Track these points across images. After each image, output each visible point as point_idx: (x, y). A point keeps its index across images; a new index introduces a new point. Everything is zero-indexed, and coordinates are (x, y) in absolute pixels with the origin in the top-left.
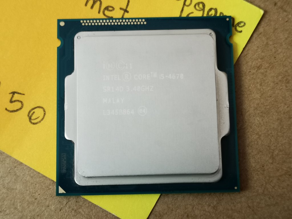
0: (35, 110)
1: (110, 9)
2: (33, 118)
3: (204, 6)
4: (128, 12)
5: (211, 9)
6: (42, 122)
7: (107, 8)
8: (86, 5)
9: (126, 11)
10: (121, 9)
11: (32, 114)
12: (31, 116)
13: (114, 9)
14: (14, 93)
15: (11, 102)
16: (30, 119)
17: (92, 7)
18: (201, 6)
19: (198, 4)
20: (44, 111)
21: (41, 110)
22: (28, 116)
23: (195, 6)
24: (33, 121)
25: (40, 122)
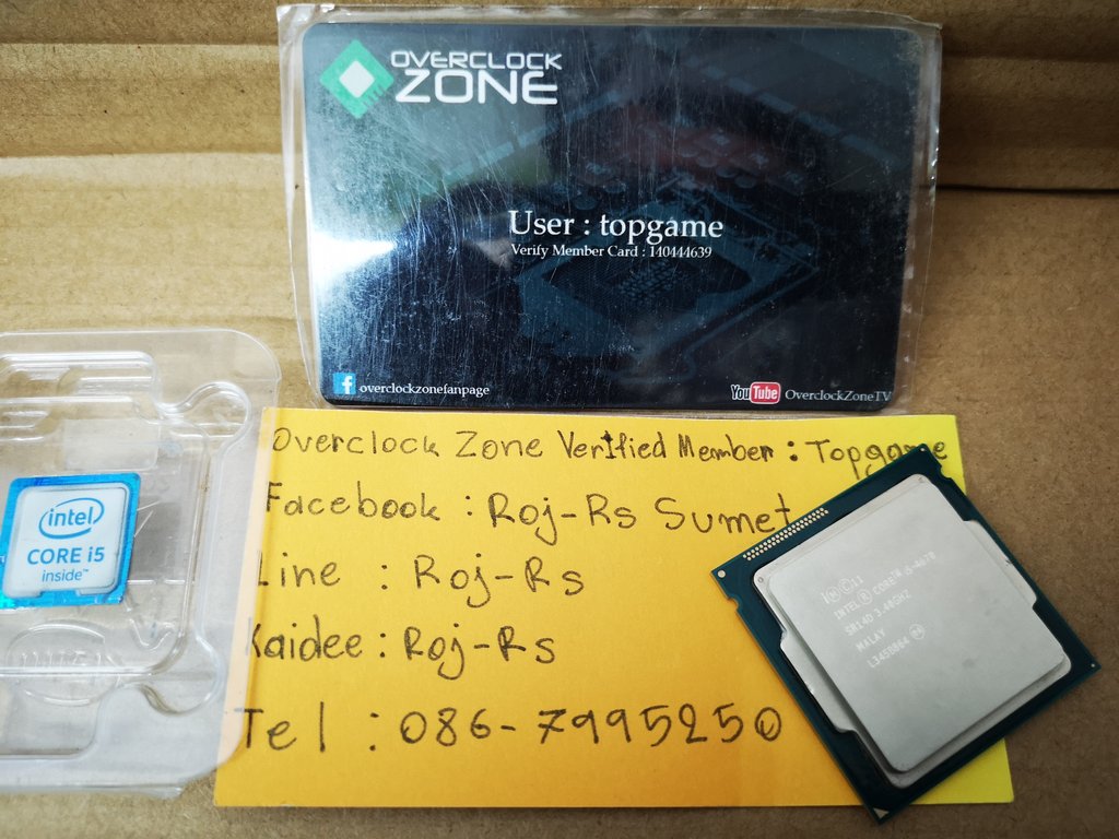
0: (762, 718)
1: (764, 518)
2: (766, 731)
3: (878, 449)
4: (788, 510)
5: (890, 449)
6: (782, 729)
7: (759, 521)
8: (730, 531)
9: (785, 510)
10: (777, 511)
11: (762, 726)
12: (762, 729)
13: (768, 517)
14: (718, 711)
15: (723, 725)
16: (763, 735)
17: (740, 530)
18: (873, 450)
19: (869, 450)
20: (774, 711)
21: (769, 713)
22: (758, 731)
23: (867, 455)
24: (770, 736)
25: (779, 731)
